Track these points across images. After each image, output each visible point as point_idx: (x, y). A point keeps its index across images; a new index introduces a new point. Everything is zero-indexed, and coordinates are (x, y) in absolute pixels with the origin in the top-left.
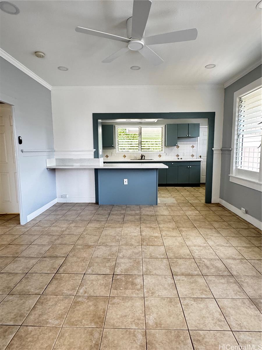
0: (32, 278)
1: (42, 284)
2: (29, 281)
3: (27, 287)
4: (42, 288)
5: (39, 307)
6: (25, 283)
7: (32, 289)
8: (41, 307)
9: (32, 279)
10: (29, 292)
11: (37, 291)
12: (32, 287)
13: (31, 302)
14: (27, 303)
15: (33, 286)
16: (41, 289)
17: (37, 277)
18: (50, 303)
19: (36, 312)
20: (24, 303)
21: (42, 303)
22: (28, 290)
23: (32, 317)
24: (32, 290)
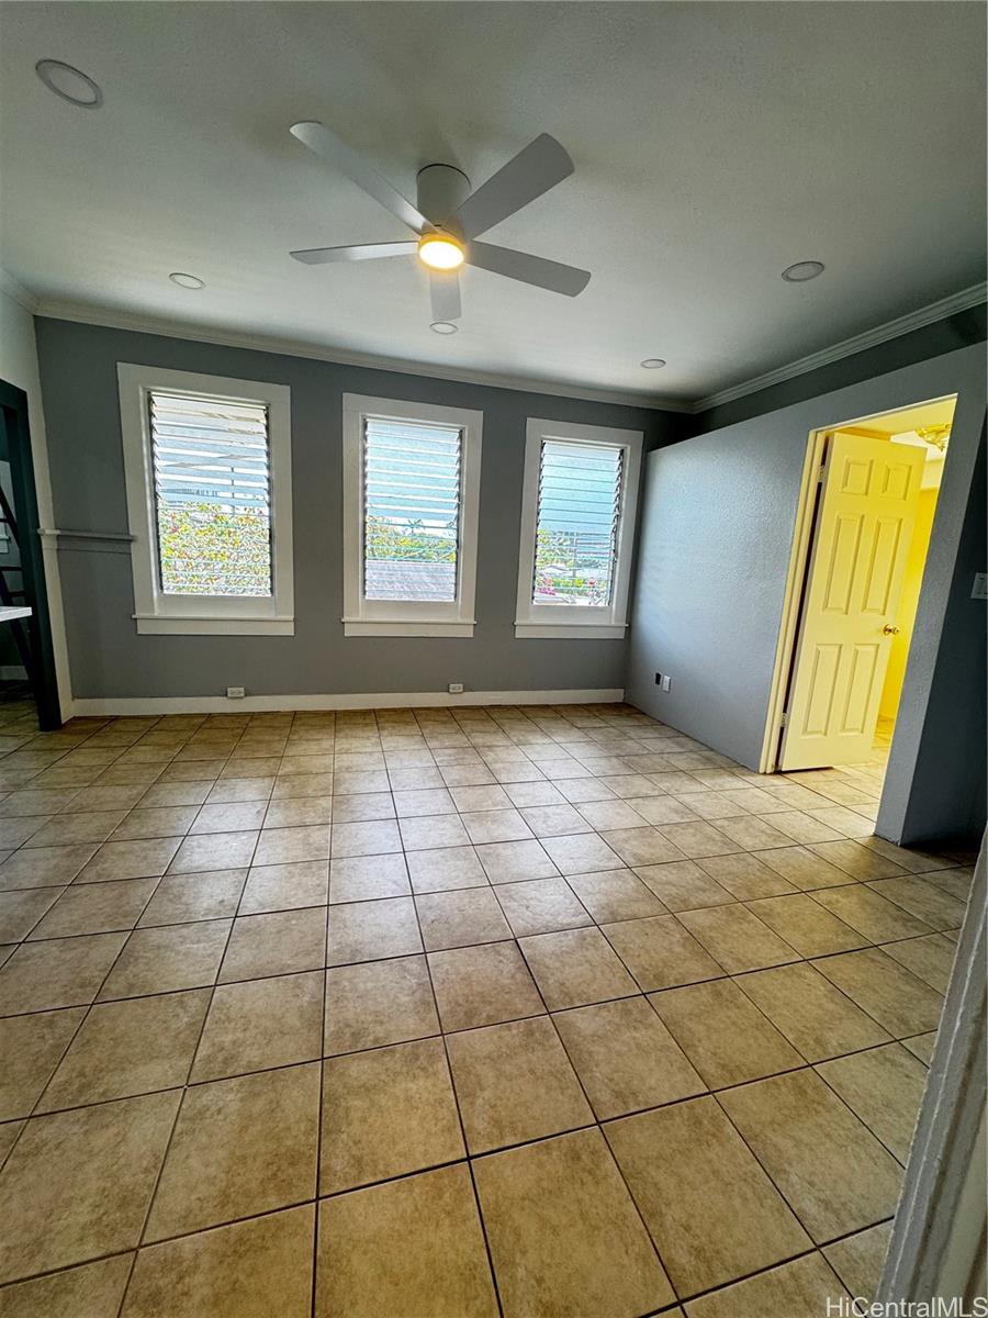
0: (651, 965)
1: (647, 931)
2: (661, 964)
3: (680, 954)
4: (658, 923)
5: (694, 901)
6: (673, 968)
7: (675, 940)
8: (692, 899)
9: (653, 963)
10: (687, 938)
11: (672, 926)
12: (671, 943)
13: (699, 919)
14: (707, 922)
15: (666, 944)
16: (661, 922)
17: (639, 956)
18: (674, 891)
19: (706, 899)
20: (711, 928)
21: (684, 901)
22: (684, 946)
23: (717, 898)
24: (678, 936)
